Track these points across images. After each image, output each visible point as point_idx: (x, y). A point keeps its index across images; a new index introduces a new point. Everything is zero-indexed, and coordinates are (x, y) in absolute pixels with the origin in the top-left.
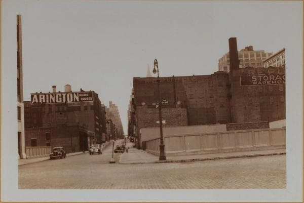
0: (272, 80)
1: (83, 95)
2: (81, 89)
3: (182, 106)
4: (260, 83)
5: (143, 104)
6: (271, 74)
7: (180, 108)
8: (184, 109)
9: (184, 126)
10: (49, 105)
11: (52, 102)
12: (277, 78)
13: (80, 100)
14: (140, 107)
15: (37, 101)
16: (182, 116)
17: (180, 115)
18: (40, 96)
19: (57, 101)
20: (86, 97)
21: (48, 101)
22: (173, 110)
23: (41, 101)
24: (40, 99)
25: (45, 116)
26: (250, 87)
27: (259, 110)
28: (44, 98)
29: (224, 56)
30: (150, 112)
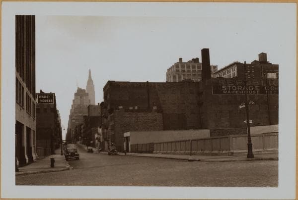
0: (240, 90)
1: (43, 97)
2: (41, 91)
3: (158, 111)
4: (229, 92)
5: (121, 107)
6: (239, 85)
7: (156, 113)
8: (159, 114)
9: (159, 130)
12: (244, 89)
13: (39, 102)
14: (117, 111)
16: (158, 121)
17: (156, 120)
20: (46, 99)
22: (150, 115)
26: (220, 95)
27: (228, 117)
29: (173, 66)
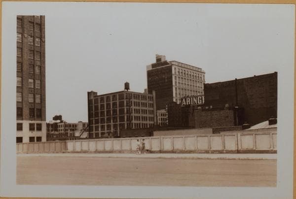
10: (194, 106)
11: (195, 103)
15: (185, 104)
18: (187, 99)
19: (199, 102)
21: (192, 103)
23: (187, 104)
24: (187, 101)
25: (191, 115)
28: (189, 101)
30: (204, 115)
